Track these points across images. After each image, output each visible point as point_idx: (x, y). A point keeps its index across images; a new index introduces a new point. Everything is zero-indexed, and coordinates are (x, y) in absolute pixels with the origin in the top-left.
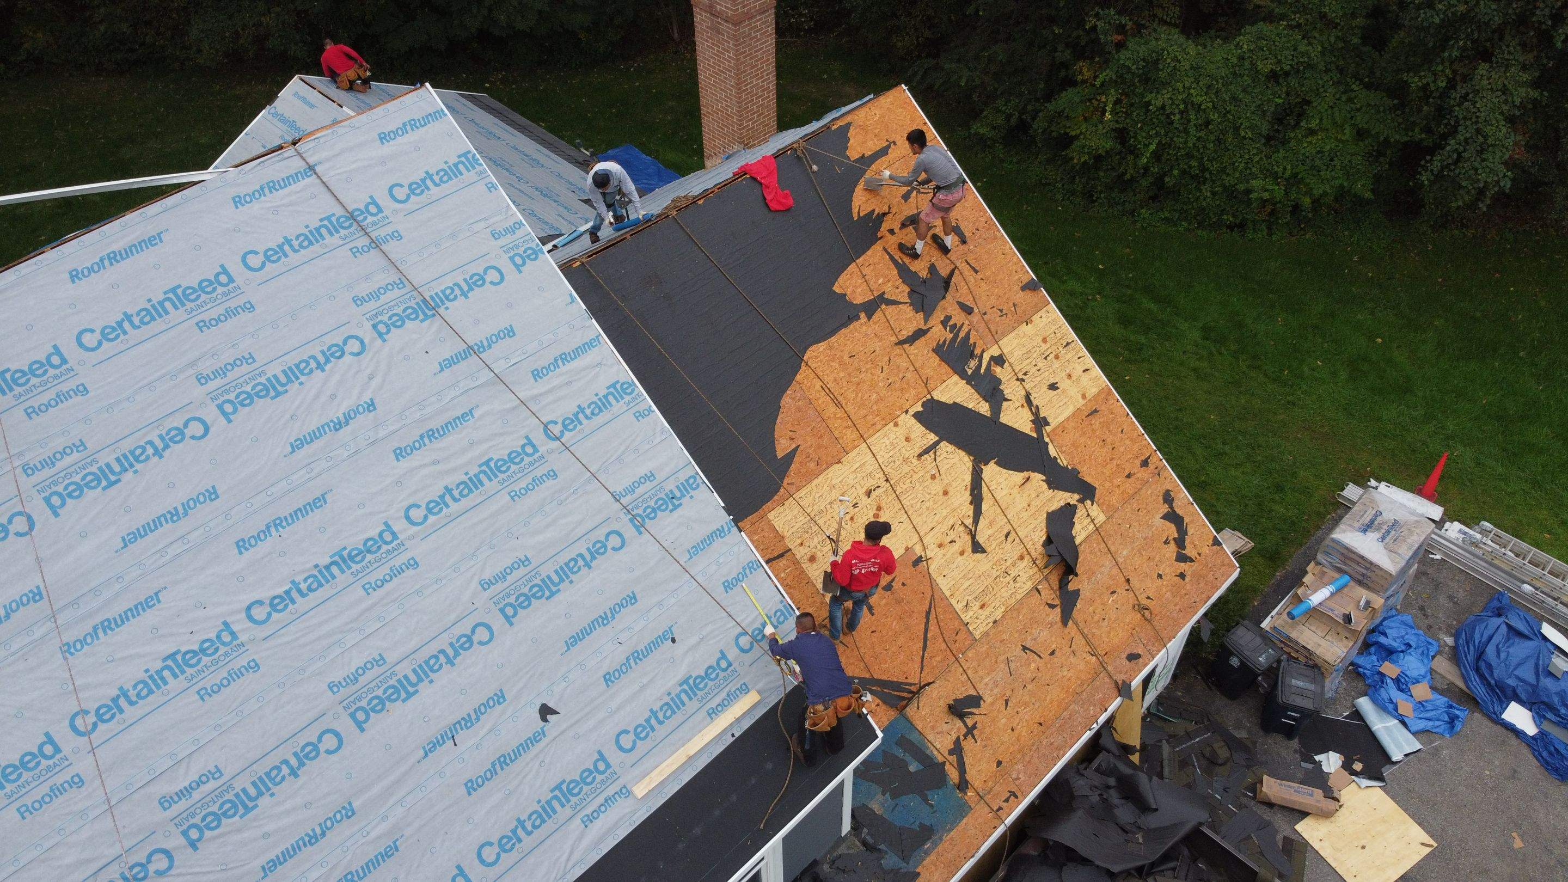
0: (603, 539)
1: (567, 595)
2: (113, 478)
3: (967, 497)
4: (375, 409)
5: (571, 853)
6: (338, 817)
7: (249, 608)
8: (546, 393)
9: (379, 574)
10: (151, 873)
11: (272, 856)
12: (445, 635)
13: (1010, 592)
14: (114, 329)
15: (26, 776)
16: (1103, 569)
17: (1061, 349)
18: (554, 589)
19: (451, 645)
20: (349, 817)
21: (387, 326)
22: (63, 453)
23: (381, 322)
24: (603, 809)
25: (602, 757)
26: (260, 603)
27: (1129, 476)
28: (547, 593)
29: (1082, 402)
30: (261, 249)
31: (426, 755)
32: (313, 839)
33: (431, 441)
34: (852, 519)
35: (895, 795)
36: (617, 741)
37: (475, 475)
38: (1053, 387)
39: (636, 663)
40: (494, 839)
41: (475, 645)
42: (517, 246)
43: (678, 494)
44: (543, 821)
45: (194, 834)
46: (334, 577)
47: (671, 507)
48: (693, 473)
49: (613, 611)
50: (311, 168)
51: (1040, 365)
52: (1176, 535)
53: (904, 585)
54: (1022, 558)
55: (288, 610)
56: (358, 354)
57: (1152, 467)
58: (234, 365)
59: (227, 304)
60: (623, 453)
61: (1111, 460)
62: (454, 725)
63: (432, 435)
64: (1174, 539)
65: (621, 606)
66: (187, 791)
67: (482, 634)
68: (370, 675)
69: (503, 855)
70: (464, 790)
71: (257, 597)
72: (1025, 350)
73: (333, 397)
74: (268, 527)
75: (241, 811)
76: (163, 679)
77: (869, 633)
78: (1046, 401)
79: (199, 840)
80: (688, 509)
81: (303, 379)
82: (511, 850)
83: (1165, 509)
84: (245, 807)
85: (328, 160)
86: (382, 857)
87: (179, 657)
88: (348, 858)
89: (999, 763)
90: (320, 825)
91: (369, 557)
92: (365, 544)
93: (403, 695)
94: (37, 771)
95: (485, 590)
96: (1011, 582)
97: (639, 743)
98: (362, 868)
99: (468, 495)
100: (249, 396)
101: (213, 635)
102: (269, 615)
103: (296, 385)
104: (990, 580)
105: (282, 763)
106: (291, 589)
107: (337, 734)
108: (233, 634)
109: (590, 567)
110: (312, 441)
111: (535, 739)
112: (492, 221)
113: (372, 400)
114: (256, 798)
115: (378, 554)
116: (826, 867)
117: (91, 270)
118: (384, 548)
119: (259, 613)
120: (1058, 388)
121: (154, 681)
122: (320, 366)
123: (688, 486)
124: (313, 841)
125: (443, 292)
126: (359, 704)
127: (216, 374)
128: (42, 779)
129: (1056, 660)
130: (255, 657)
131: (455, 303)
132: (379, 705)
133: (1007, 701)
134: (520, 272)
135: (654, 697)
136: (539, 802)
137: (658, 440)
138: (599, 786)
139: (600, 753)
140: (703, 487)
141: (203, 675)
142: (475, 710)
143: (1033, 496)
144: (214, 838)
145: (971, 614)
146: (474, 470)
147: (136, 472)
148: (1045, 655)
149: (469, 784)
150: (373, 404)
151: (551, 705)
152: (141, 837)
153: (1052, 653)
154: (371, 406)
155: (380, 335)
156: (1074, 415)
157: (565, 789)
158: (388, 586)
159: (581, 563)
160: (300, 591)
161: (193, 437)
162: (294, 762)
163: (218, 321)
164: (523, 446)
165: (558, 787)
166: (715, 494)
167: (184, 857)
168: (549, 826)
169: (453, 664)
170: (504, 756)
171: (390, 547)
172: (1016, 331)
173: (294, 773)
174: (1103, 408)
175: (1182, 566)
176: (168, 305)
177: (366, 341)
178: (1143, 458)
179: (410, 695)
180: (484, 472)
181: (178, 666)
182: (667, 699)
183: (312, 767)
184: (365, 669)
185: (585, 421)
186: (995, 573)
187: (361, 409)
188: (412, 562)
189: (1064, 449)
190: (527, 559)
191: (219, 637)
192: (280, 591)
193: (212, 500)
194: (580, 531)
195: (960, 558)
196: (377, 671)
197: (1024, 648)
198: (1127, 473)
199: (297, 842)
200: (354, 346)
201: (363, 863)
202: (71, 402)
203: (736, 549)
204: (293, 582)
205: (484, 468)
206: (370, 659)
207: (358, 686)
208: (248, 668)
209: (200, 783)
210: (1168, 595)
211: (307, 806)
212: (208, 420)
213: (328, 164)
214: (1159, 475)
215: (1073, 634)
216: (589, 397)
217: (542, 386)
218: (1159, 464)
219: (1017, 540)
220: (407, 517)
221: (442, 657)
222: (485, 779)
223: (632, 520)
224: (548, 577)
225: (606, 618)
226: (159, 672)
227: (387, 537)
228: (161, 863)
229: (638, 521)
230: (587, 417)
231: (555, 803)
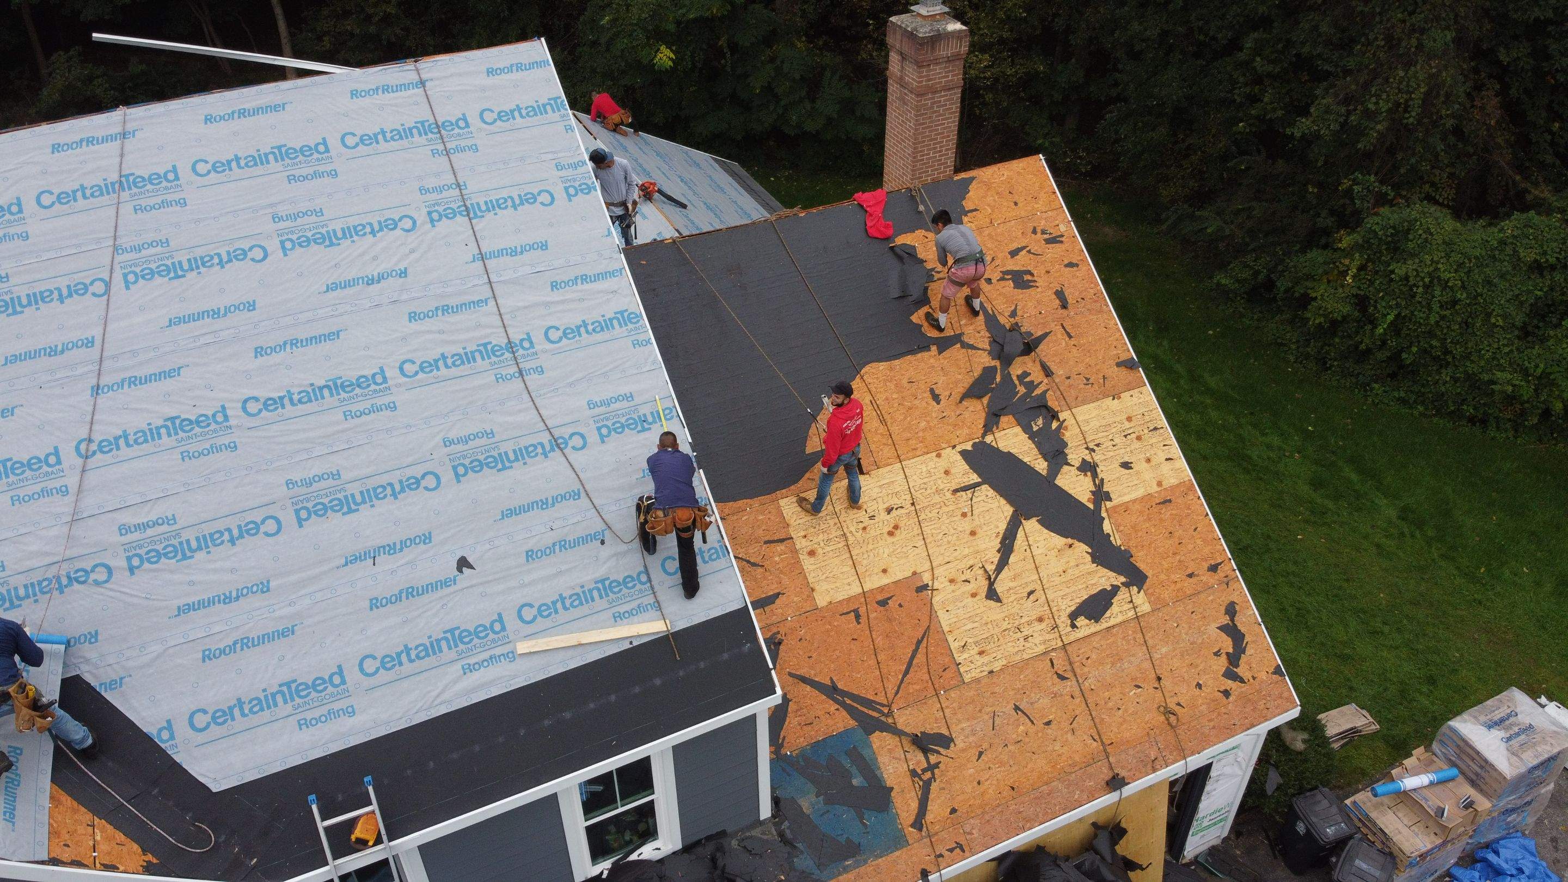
0: (567, 437)
1: (517, 473)
2: (180, 273)
3: (996, 543)
4: (406, 276)
5: (443, 691)
6: (255, 589)
7: (245, 401)
8: (558, 302)
9: (361, 406)
10: (90, 580)
11: (190, 600)
12: (398, 472)
13: (1017, 649)
14: (223, 164)
15: (28, 473)
16: (1132, 659)
17: (1146, 431)
18: (507, 464)
19: (401, 482)
20: (263, 592)
21: (440, 216)
22: (151, 245)
23: (437, 211)
24: (486, 664)
25: (500, 619)
26: (256, 399)
27: (1190, 576)
29: (1155, 488)
30: (359, 132)
31: (346, 564)
32: (227, 599)
33: (443, 314)
34: (864, 528)
35: (828, 801)
36: (519, 612)
37: (471, 352)
38: (1126, 465)
39: (561, 551)
40: (379, 655)
41: (421, 488)
42: (575, 180)
43: (650, 419)
44: (428, 655)
45: (136, 562)
46: (323, 398)
47: (639, 428)
48: (671, 405)
49: (555, 500)
50: (422, 83)
51: (1117, 441)
53: (900, 605)
54: (1040, 620)
55: (276, 412)
56: (408, 231)
57: (1220, 573)
58: (305, 214)
59: (317, 168)
60: (611, 370)
61: (1174, 554)
62: (379, 548)
63: (446, 309)
64: (1227, 654)
65: (563, 497)
66: (145, 526)
67: (430, 481)
68: (323, 484)
69: (382, 671)
70: (367, 603)
71: (256, 393)
72: (1104, 422)
73: (375, 258)
74: (285, 343)
75: (179, 556)
76: (159, 434)
77: (849, 639)
78: (1114, 477)
79: (138, 567)
81: (355, 238)
82: (390, 669)
83: (1226, 620)
84: (184, 555)
85: (438, 79)
86: (278, 635)
87: (178, 422)
88: (251, 625)
89: (953, 811)
90: (238, 590)
92: (358, 379)
93: (345, 509)
94: (37, 473)
95: (446, 446)
96: (1022, 640)
97: (539, 619)
98: (258, 637)
99: (459, 366)
100: (308, 241)
101: (210, 413)
102: (260, 411)
103: (349, 241)
104: (997, 630)
105: (226, 530)
106: (285, 396)
108: (226, 418)
109: (546, 457)
110: (345, 287)
111: (445, 583)
112: (560, 155)
113: (406, 269)
114: (195, 551)
115: (366, 391)
116: (734, 843)
117: (222, 118)
118: (373, 387)
119: (253, 407)
120: (1131, 468)
121: (152, 433)
122: (373, 232)
124: (227, 601)
125: (497, 201)
126: (305, 504)
127: (289, 217)
128: (39, 480)
129: (1049, 731)
130: (237, 440)
131: (505, 212)
132: (322, 511)
133: (981, 754)
134: (570, 200)
135: (567, 584)
136: (430, 637)
137: (648, 368)
138: (489, 643)
139: (500, 615)
140: (676, 420)
141: (191, 441)
142: (401, 542)
143: (1072, 564)
144: (151, 570)
145: (965, 655)
146: (471, 347)
147: (199, 273)
148: (1039, 723)
149: (374, 601)
150: (405, 272)
151: (470, 560)
152: (95, 550)
153: (1048, 723)
154: (403, 273)
155: (432, 221)
156: (1142, 498)
157: (457, 635)
158: (364, 418)
159: (540, 450)
160: (291, 400)
161: (253, 260)
162: (236, 532)
163: (306, 178)
164: (522, 340)
165: (452, 631)
166: (686, 429)
167: (121, 577)
168: (430, 662)
169: (396, 498)
170: (412, 588)
171: (377, 388)
172: (1099, 402)
174: (1179, 500)
175: (1229, 684)
176: (271, 157)
177: (418, 223)
178: (1213, 562)
179: (350, 511)
180: (481, 352)
181: (175, 428)
182: (578, 590)
183: (249, 541)
184: (321, 478)
185: (584, 335)
186: (1005, 625)
187: (394, 273)
188: (392, 405)
189: (1122, 528)
190: (492, 433)
191: (214, 416)
192: (275, 395)
193: (249, 310)
195: (970, 599)
196: (331, 482)
197: (1017, 708)
198: (1189, 571)
199: (214, 597)
200: (407, 224)
201: (261, 634)
202: (170, 209)
204: (288, 392)
206: (328, 471)
207: (311, 490)
208: (227, 447)
209: (156, 523)
210: (1204, 708)
211: (233, 570)
212: (269, 250)
213: (437, 82)
214: (1227, 584)
215: (1077, 712)
216: (595, 316)
217: (556, 296)
218: (1230, 573)
219: (1040, 601)
220: (401, 369)
221: (389, 489)
222: (389, 601)
223: (599, 429)
224: (506, 453)
225: (547, 503)
226: (158, 428)
227: (379, 379)
228: (101, 575)
229: (604, 431)
230: (587, 332)
231: (444, 644)
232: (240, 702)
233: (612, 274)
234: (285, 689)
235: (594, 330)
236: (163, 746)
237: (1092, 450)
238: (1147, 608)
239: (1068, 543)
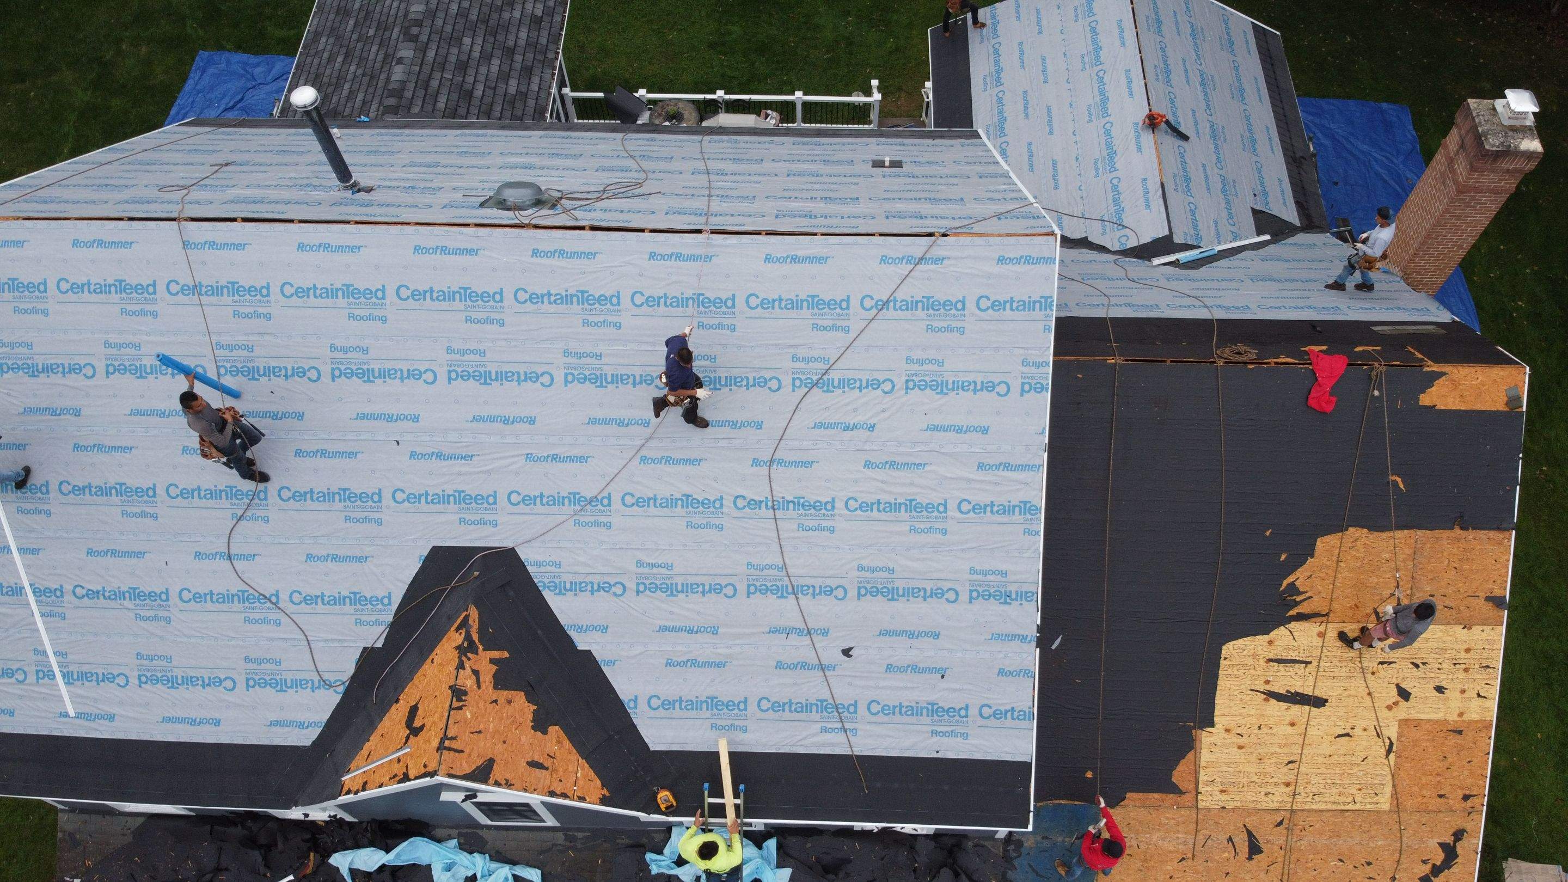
0: (945, 589)
1: (900, 606)
2: (718, 386)
4: (873, 431)
6: (709, 630)
7: (737, 497)
8: (978, 481)
9: (811, 524)
10: (611, 592)
11: (668, 624)
12: (820, 579)
13: (1254, 799)
14: (769, 302)
16: (1349, 839)
17: (1477, 666)
18: (896, 597)
19: (821, 586)
20: (714, 634)
21: (915, 385)
23: (913, 381)
24: (836, 731)
25: (856, 705)
26: (744, 498)
27: (1441, 796)
28: (890, 597)
29: (1455, 717)
31: (769, 632)
32: (691, 631)
33: (890, 468)
36: (870, 704)
37: (899, 504)
38: (1440, 689)
39: (911, 672)
40: (773, 699)
41: (833, 596)
42: (1033, 378)
43: (1014, 596)
44: (802, 711)
45: (641, 588)
46: (788, 509)
47: (1002, 600)
48: (1035, 590)
49: (920, 634)
50: (940, 259)
51: (1444, 665)
52: (1438, 863)
54: (1288, 784)
55: (754, 511)
56: (886, 393)
57: (1468, 804)
58: (816, 360)
59: (836, 322)
60: (999, 548)
61: (1438, 775)
62: (793, 628)
63: (893, 465)
64: (1434, 865)
65: (927, 634)
66: (653, 566)
67: (840, 593)
68: (771, 572)
70: (775, 664)
71: (745, 493)
72: (1442, 646)
73: (855, 410)
74: (773, 460)
75: (669, 593)
76: (676, 504)
78: (1423, 695)
79: (642, 592)
80: (1013, 610)
81: (846, 389)
82: (776, 711)
83: (1449, 840)
84: (672, 593)
85: (956, 258)
86: (715, 665)
88: (700, 652)
90: (698, 627)
91: (812, 511)
92: (815, 503)
93: (779, 594)
94: (595, 508)
95: (858, 571)
96: (1263, 793)
97: (881, 714)
98: (703, 662)
99: (887, 512)
100: (813, 383)
101: (712, 499)
102: (745, 507)
103: (841, 391)
104: (1245, 780)
105: (702, 584)
106: (763, 501)
107: (735, 590)
108: (722, 505)
109: (925, 600)
110: (827, 428)
112: (1030, 352)
113: (875, 424)
114: (680, 592)
115: (818, 513)
117: (778, 260)
118: (823, 511)
119: (740, 503)
120: (1443, 693)
121: (672, 502)
122: (860, 388)
123: (1024, 596)
125: (963, 382)
126: (755, 582)
127: (804, 359)
128: (595, 513)
129: (1248, 865)
130: (724, 524)
132: (765, 590)
133: (1183, 859)
134: (1022, 396)
135: (908, 697)
136: (807, 700)
137: (1028, 556)
139: (856, 702)
140: (1033, 603)
141: (696, 515)
142: (808, 629)
143: (1342, 752)
144: (649, 596)
145: (1209, 789)
146: (901, 500)
148: (1242, 857)
149: (779, 664)
150: (873, 427)
152: (619, 572)
153: (1250, 859)
154: (872, 428)
155: (907, 388)
156: (1437, 721)
157: (824, 705)
158: (810, 533)
159: (922, 593)
160: (767, 505)
161: (769, 388)
162: (707, 588)
163: (825, 328)
164: (940, 504)
165: (822, 701)
166: (1039, 613)
167: (630, 594)
168: (802, 716)
169: (814, 597)
170: (806, 663)
171: (826, 513)
172: (1448, 627)
173: (703, 593)
174: (1470, 734)
176: (805, 304)
177: (896, 388)
178: (1467, 792)
179: (782, 597)
180: (906, 505)
181: (687, 503)
182: (914, 704)
183: (713, 596)
184: (771, 567)
185: (988, 513)
186: (1255, 778)
187: (865, 426)
188: (832, 529)
189: (1403, 739)
190: (893, 570)
191: (714, 502)
192: (757, 498)
193: (757, 428)
194: (935, 576)
195: (1236, 749)
196: (774, 573)
197: (1230, 839)
198: (1442, 792)
200: (887, 386)
201: (705, 660)
202: (723, 332)
203: (1025, 655)
205: (908, 503)
207: (761, 573)
208: (717, 527)
209: (660, 566)
211: (699, 613)
212: (783, 383)
213: (952, 262)
214: (1469, 813)
215: (1278, 860)
216: (1003, 500)
217: (979, 476)
218: (1478, 807)
219: (1296, 771)
220: (847, 503)
221: (811, 589)
222: (789, 667)
223: (971, 591)
224: (897, 588)
225: (913, 635)
226: (677, 499)
227: (829, 507)
228: (618, 590)
229: (974, 594)
230: (992, 512)
231: (814, 707)
232: (681, 700)
233: (1030, 467)
234: (709, 701)
235: (997, 512)
236: (629, 711)
237: (1417, 666)
238: (1386, 807)
239: (1348, 735)
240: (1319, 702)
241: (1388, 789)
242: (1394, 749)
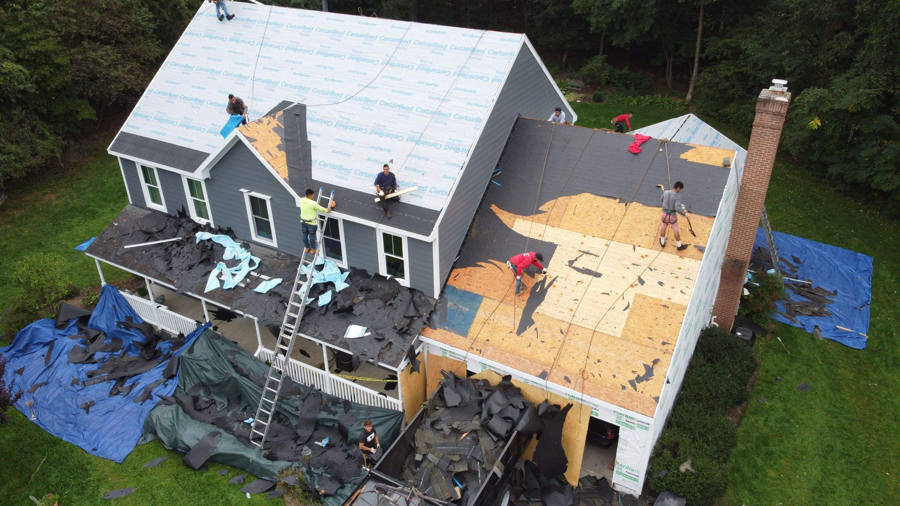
0: (438, 144)
1: (420, 147)
4: (436, 87)
5: (365, 187)
6: (351, 143)
7: (382, 101)
9: (402, 114)
10: (327, 124)
11: (339, 138)
12: (397, 133)
14: (421, 43)
17: (683, 277)
19: (395, 135)
23: (457, 73)
26: (384, 102)
27: (650, 338)
28: (418, 143)
29: (666, 299)
30: (457, 46)
31: (371, 147)
33: (437, 100)
38: (661, 284)
39: (413, 171)
41: (398, 139)
42: (498, 77)
43: (461, 150)
45: (337, 125)
46: (396, 108)
47: (456, 151)
48: (469, 149)
49: (422, 158)
50: (481, 37)
51: (665, 273)
52: (641, 375)
55: (385, 106)
56: (446, 75)
57: (666, 347)
58: (428, 62)
59: (439, 51)
61: (650, 326)
62: (379, 148)
63: (439, 99)
64: (638, 376)
65: (424, 158)
67: (400, 138)
69: (358, 174)
70: (368, 159)
71: (385, 100)
72: (666, 263)
73: (433, 79)
74: (399, 92)
75: (345, 128)
78: (651, 284)
80: (458, 155)
81: (434, 72)
82: (360, 175)
83: (651, 364)
86: (347, 155)
87: (367, 99)
88: (345, 150)
89: (488, 340)
90: (348, 141)
91: (404, 110)
92: (406, 107)
95: (410, 132)
99: (430, 114)
100: (424, 69)
101: (374, 100)
102: (383, 105)
103: (432, 73)
105: (356, 127)
107: (367, 131)
108: (376, 103)
109: (429, 146)
110: (422, 84)
113: (438, 85)
114: (349, 129)
115: (406, 110)
117: (430, 32)
119: (382, 103)
120: (662, 286)
122: (439, 72)
123: (464, 150)
125: (474, 75)
126: (374, 130)
127: (424, 61)
128: (335, 99)
129: (541, 344)
130: (374, 109)
131: (473, 79)
133: (511, 332)
134: (493, 83)
135: (408, 180)
136: (372, 173)
140: (467, 153)
141: (366, 105)
142: (384, 149)
143: (602, 301)
146: (436, 111)
147: (397, 67)
148: (540, 339)
151: (393, 161)
153: (543, 342)
155: (454, 75)
156: (656, 299)
158: (400, 116)
159: (429, 144)
160: (390, 105)
161: (409, 69)
162: (358, 129)
163: (435, 53)
164: (448, 114)
167: (333, 126)
168: (368, 179)
169: (391, 138)
170: (378, 160)
171: (409, 111)
172: (672, 255)
173: (356, 130)
174: (673, 310)
175: (629, 386)
176: (432, 45)
177: (450, 74)
178: (666, 341)
179: (381, 136)
181: (366, 101)
182: (408, 183)
183: (358, 132)
184: (381, 126)
187: (434, 85)
188: (408, 116)
189: (635, 303)
190: (423, 134)
193: (399, 81)
194: (436, 139)
197: (536, 328)
198: (651, 337)
199: (343, 140)
200: (448, 73)
201: (345, 153)
203: (455, 172)
204: (392, 103)
205: (438, 112)
206: (384, 125)
207: (378, 127)
208: (371, 110)
209: (346, 119)
210: (609, 385)
211: (351, 136)
212: (414, 68)
214: (665, 353)
215: (556, 347)
216: (471, 116)
217: (466, 107)
218: (670, 350)
219: (577, 305)
221: (392, 135)
222: (371, 161)
225: (419, 158)
226: (363, 99)
229: (447, 147)
230: (465, 119)
231: (373, 176)
233: (485, 107)
237: (651, 270)
238: (619, 336)
239: (608, 294)
240: (598, 275)
241: (622, 326)
242: (630, 307)
